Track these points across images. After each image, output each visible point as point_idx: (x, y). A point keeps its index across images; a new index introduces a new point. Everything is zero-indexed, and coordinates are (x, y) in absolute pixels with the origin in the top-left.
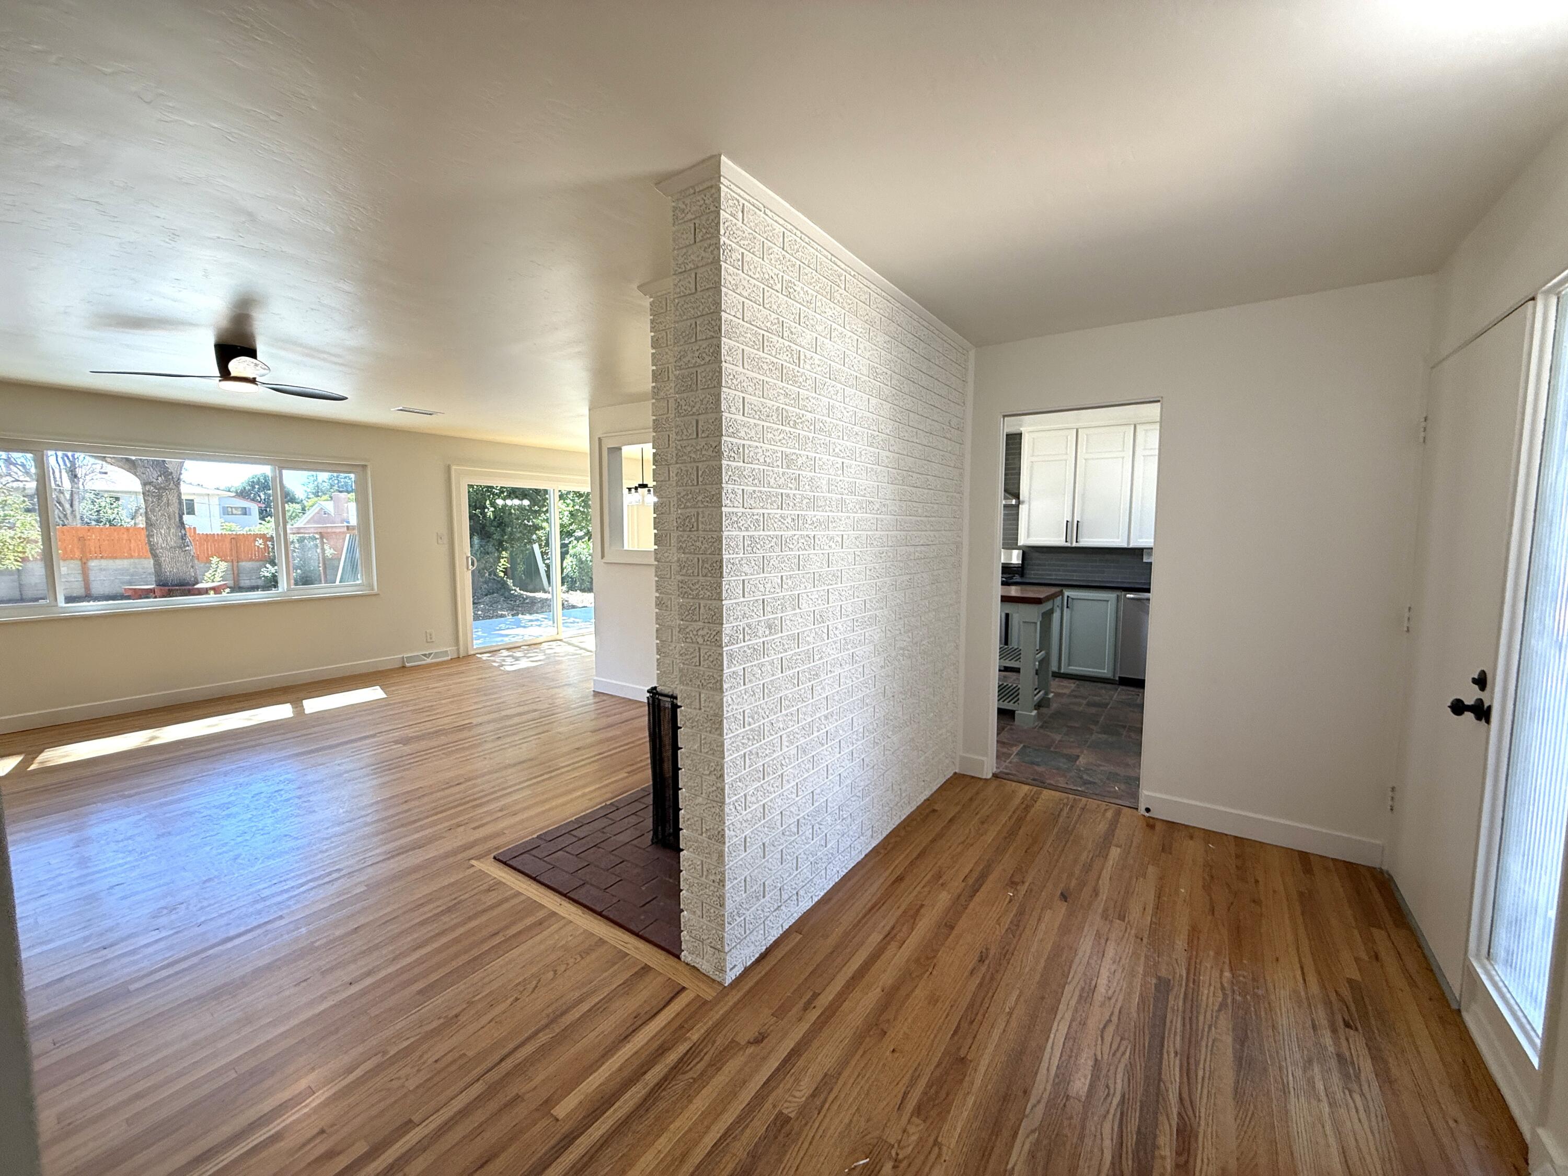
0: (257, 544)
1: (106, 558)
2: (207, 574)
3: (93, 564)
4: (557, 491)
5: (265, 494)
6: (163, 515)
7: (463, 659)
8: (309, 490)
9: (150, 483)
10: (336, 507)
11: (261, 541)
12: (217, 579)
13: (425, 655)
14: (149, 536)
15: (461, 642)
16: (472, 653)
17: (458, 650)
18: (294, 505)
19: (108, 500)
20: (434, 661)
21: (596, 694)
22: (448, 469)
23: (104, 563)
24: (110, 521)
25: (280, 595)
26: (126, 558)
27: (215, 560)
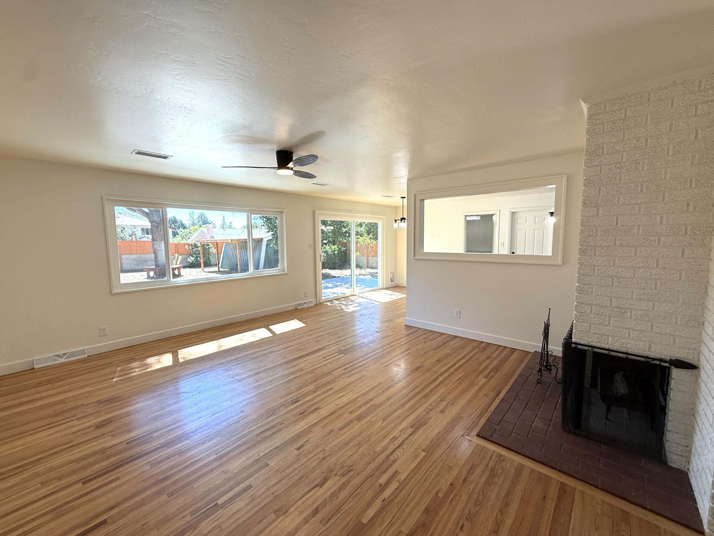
0: (186, 247)
1: (128, 254)
2: (174, 261)
3: (123, 256)
4: (355, 223)
5: (174, 225)
6: (159, 235)
7: (319, 305)
8: (190, 223)
9: (154, 222)
10: (208, 230)
11: (187, 246)
12: (178, 263)
13: (304, 303)
14: (153, 245)
15: (318, 298)
16: (321, 301)
17: (317, 300)
18: (187, 230)
19: (121, 229)
20: (308, 306)
21: (408, 327)
22: (314, 212)
23: (128, 256)
24: (122, 238)
25: (251, 274)
26: (136, 254)
27: (177, 255)
